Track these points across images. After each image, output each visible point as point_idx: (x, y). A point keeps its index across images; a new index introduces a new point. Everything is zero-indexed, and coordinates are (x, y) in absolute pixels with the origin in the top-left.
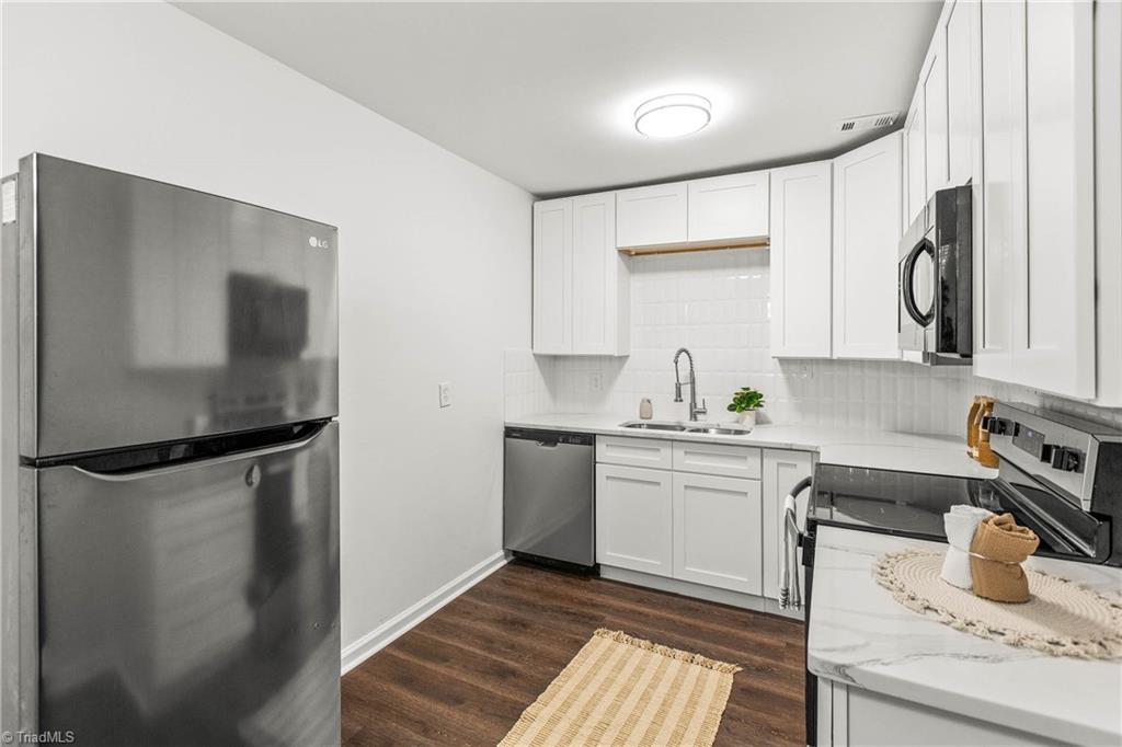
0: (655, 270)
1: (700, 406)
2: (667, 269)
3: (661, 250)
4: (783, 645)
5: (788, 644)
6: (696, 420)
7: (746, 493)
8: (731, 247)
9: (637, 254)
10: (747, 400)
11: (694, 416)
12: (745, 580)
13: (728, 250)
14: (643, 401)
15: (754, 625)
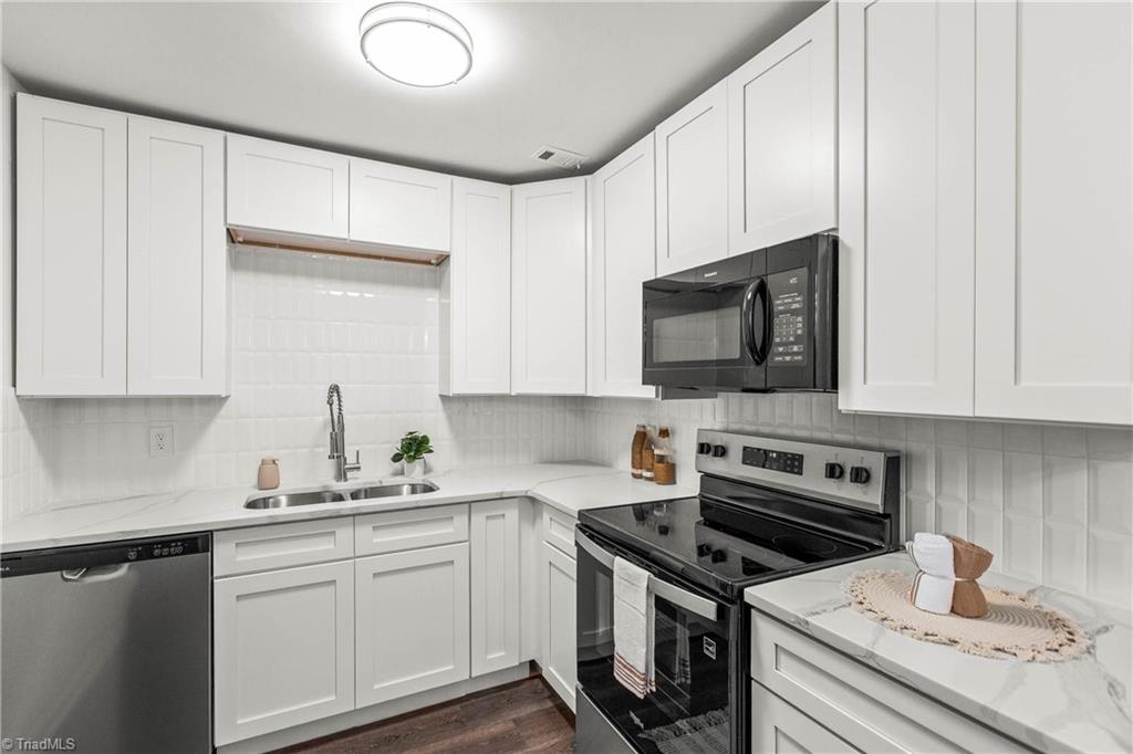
0: (273, 270)
1: (351, 460)
2: (293, 272)
3: (286, 242)
4: (511, 725)
5: (514, 721)
6: (346, 480)
7: (452, 562)
8: (387, 258)
9: (245, 242)
10: (415, 447)
11: (341, 474)
12: (451, 667)
13: (382, 262)
14: (263, 462)
15: (470, 718)
